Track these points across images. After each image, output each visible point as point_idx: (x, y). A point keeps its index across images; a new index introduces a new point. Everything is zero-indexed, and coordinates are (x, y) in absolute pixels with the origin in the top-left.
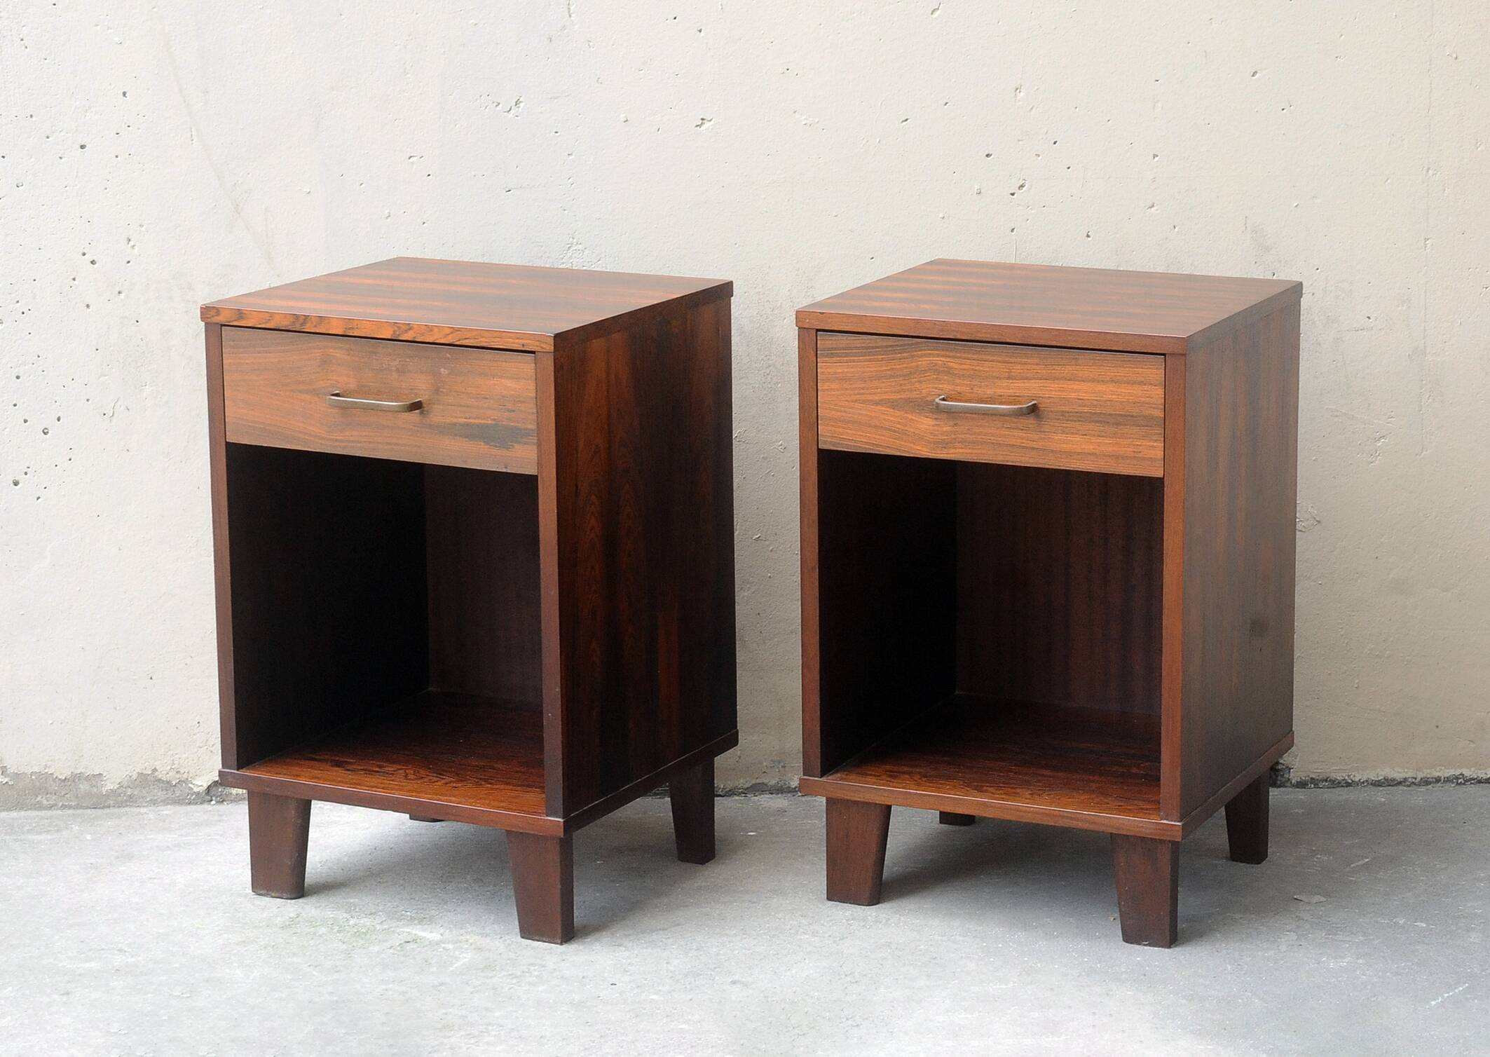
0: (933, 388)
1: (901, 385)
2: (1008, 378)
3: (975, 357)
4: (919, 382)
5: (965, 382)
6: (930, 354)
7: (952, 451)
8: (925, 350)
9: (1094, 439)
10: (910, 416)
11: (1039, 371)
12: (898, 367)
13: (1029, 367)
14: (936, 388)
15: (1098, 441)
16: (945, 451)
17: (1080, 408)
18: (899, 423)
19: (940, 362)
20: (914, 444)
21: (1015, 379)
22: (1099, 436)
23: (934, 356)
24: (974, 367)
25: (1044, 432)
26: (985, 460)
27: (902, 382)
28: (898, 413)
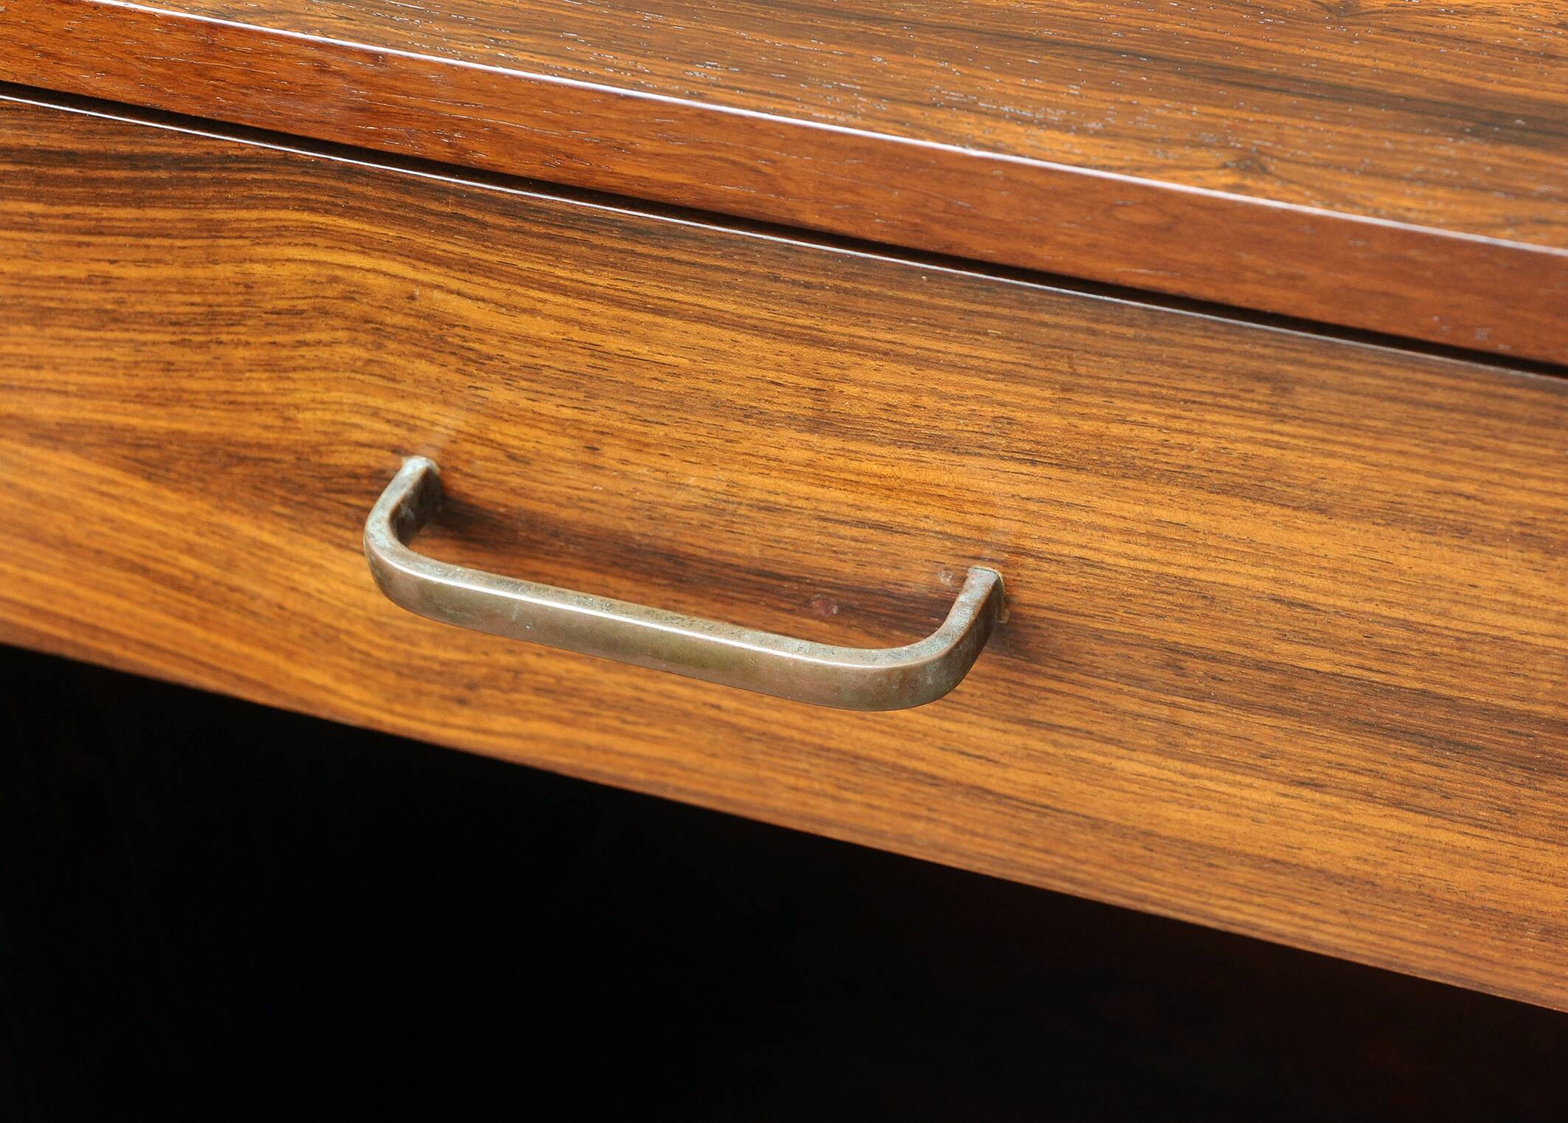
0: (357, 408)
1: (168, 367)
2: (818, 424)
3: (602, 280)
4: (270, 366)
5: (547, 407)
6: (313, 230)
7: (501, 723)
8: (282, 204)
9: (1368, 815)
10: (246, 528)
11: (1020, 416)
12: (133, 272)
13: (952, 382)
14: (375, 413)
15: (1393, 825)
16: (464, 716)
17: (1283, 647)
18: (190, 549)
19: (382, 281)
20: (290, 656)
21: (860, 436)
22: (1398, 804)
23: (341, 241)
24: (595, 338)
25: (1052, 727)
26: (697, 794)
27: (175, 355)
28: (173, 501)
